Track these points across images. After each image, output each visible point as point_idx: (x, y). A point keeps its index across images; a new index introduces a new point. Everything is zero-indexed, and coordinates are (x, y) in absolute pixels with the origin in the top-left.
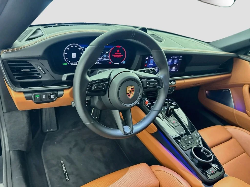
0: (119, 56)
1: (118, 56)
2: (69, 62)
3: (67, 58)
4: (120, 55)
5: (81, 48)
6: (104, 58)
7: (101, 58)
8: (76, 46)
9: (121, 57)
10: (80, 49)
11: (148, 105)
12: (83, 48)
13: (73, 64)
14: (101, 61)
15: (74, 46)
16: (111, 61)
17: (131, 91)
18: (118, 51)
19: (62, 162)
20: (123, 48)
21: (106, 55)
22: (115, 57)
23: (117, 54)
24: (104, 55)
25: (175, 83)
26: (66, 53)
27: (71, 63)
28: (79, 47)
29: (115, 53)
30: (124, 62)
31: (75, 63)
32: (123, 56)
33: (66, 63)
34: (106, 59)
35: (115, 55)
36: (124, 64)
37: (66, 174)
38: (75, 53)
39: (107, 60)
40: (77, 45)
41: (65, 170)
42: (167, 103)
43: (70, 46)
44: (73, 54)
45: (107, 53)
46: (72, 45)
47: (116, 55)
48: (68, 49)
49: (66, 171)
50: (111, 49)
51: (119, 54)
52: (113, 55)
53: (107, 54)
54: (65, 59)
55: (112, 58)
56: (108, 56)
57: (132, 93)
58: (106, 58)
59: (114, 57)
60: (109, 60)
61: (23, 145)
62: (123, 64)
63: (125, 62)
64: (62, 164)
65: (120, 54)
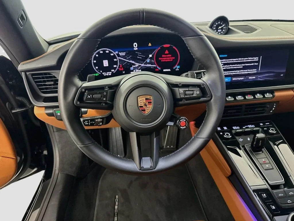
0: (169, 59)
1: (167, 59)
2: (100, 72)
3: (97, 68)
4: (171, 58)
5: (114, 53)
6: (146, 63)
7: (142, 64)
8: (107, 52)
9: (172, 60)
10: (112, 54)
11: (185, 127)
12: (117, 52)
13: (106, 74)
14: (143, 68)
15: (104, 51)
16: (158, 67)
17: (145, 104)
18: (167, 52)
19: (117, 197)
20: (174, 47)
21: (149, 60)
22: (164, 61)
23: (166, 56)
24: (147, 60)
25: (272, 96)
26: (95, 61)
27: (103, 73)
28: (110, 52)
29: (163, 56)
30: (177, 67)
31: (108, 73)
32: (174, 58)
33: (96, 73)
34: (150, 65)
35: (163, 59)
36: (178, 70)
37: (116, 213)
38: (107, 61)
39: (152, 67)
40: (108, 49)
41: (116, 207)
42: (259, 130)
43: (99, 52)
44: (104, 61)
45: (151, 56)
46: (101, 51)
47: (165, 58)
48: (97, 55)
49: (118, 209)
50: (156, 51)
51: (169, 56)
52: (160, 59)
53: (151, 58)
54: (95, 69)
55: (159, 63)
56: (153, 61)
57: (148, 106)
58: (151, 63)
59: (162, 61)
60: (155, 66)
61: (74, 169)
62: (176, 70)
63: (179, 67)
64: (116, 199)
65: (171, 56)
